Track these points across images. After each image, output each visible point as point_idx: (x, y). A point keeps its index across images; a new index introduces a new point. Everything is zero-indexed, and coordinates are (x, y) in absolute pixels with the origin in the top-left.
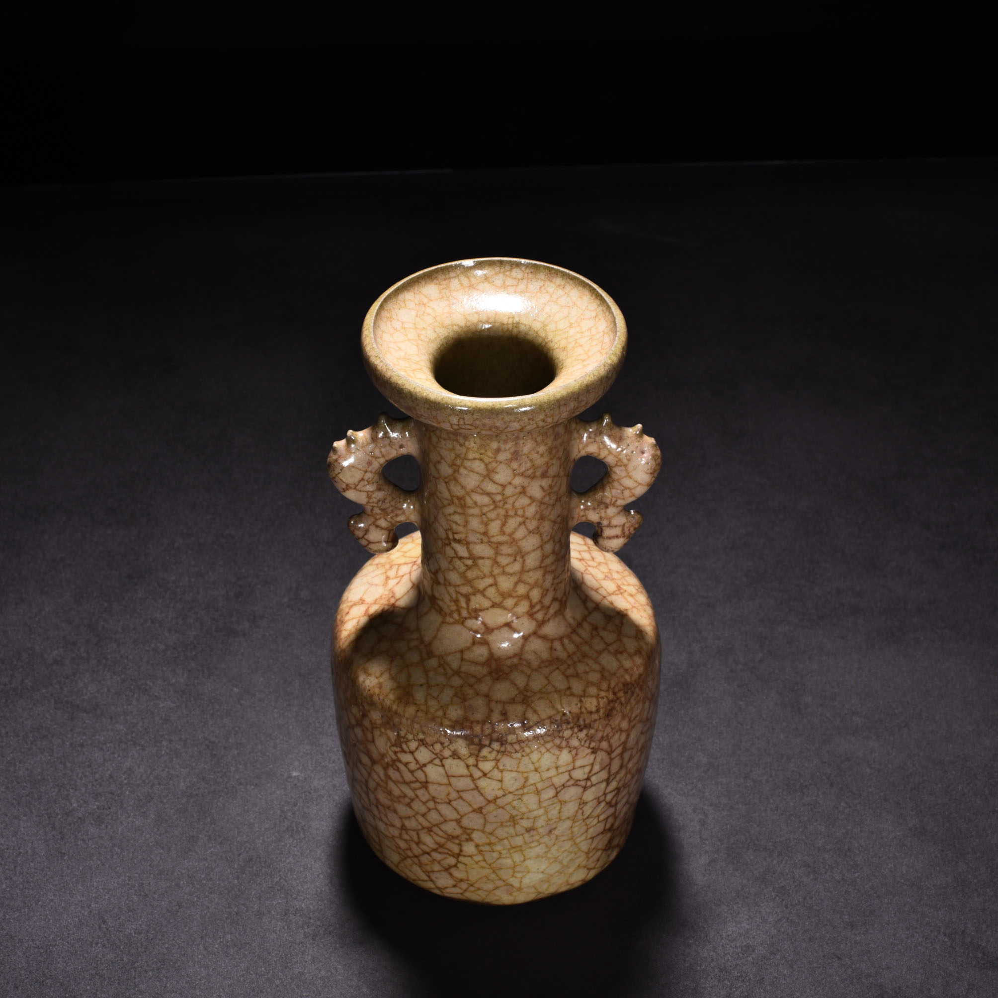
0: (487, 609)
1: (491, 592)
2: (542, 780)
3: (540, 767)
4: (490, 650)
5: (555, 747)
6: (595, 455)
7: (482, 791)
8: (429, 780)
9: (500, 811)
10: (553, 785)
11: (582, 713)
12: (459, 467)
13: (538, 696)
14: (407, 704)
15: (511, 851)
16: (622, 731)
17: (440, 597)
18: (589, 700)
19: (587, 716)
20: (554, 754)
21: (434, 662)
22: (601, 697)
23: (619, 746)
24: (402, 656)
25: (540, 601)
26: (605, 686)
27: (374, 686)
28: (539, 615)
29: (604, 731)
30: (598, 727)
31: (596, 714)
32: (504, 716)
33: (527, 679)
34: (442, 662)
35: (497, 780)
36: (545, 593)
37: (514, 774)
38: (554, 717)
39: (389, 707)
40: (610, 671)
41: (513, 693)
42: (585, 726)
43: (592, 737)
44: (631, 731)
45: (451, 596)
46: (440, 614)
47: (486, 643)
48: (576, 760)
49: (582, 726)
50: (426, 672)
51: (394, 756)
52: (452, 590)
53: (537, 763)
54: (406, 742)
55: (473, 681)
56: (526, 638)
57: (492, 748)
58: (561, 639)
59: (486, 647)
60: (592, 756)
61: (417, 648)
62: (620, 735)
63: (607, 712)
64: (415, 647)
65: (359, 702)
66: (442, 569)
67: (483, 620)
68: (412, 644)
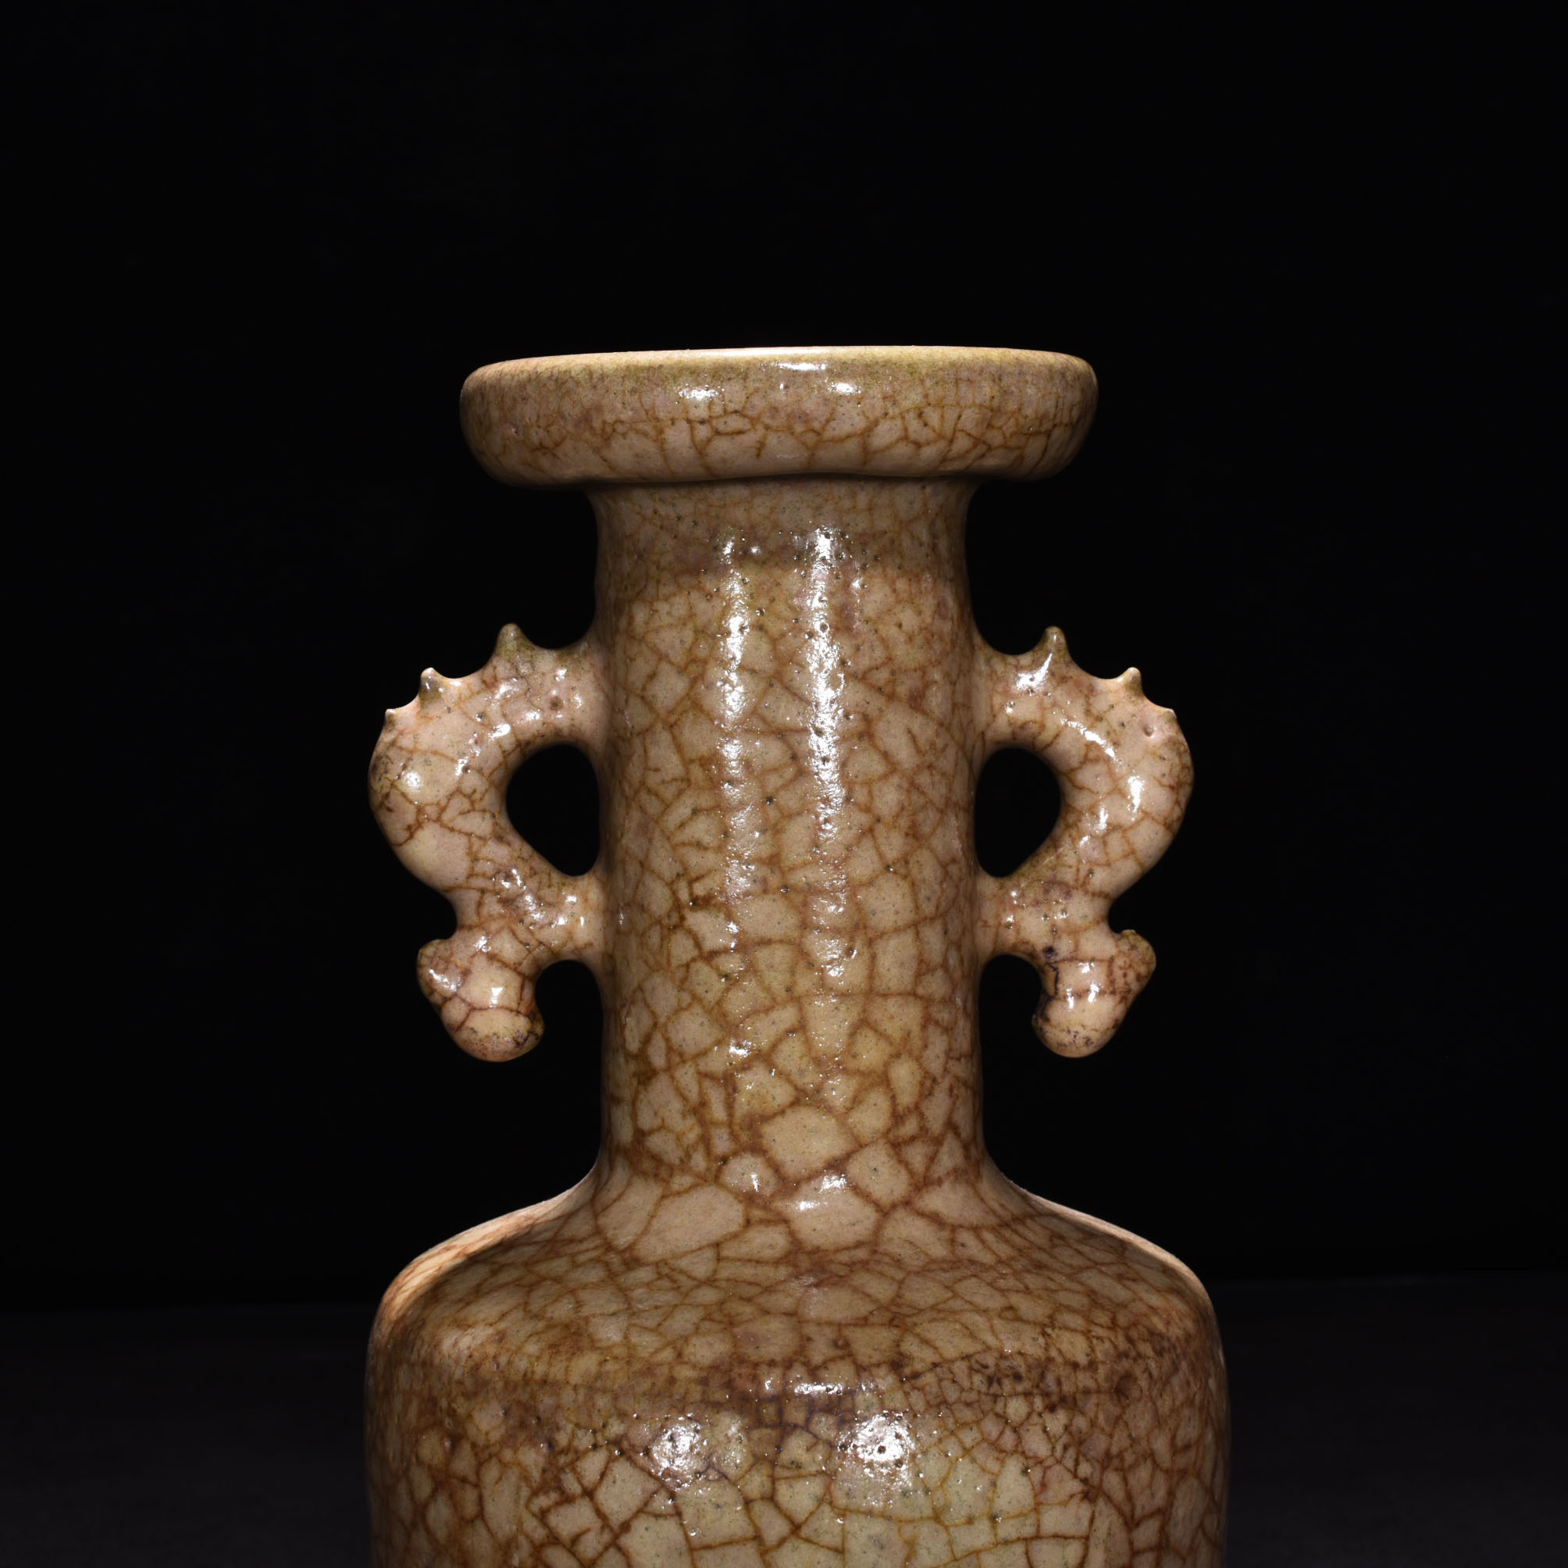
0: (782, 1112)
1: (791, 1054)
2: (956, 1560)
3: (947, 1507)
4: (792, 1234)
5: (985, 1445)
6: (1034, 728)
11: (1050, 1360)
12: (705, 662)
13: (929, 1315)
14: (577, 1351)
16: (1156, 1465)
17: (658, 1122)
18: (1066, 1336)
19: (1064, 1372)
20: (984, 1470)
21: (644, 1274)
22: (1098, 1338)
23: (1152, 1515)
24: (557, 1280)
25: (917, 1106)
26: (1103, 1318)
27: (482, 1344)
28: (917, 1155)
29: (1111, 1436)
30: (1097, 1417)
31: (1088, 1374)
32: (843, 1349)
33: (895, 1287)
34: (666, 1271)
35: (829, 1548)
36: (927, 1086)
37: (877, 1527)
38: (977, 1357)
39: (525, 1375)
40: (1110, 1299)
41: (863, 1308)
42: (1063, 1400)
43: (1081, 1443)
44: (1178, 1484)
45: (684, 1098)
46: (656, 1175)
47: (784, 1220)
48: (1043, 1509)
49: (1055, 1398)
50: (624, 1292)
51: (539, 1534)
52: (686, 1076)
53: (939, 1494)
54: (572, 1466)
55: (752, 1291)
56: (885, 1212)
57: (815, 1436)
58: (976, 1230)
59: (781, 1228)
60: (1085, 1511)
61: (597, 1260)
62: (1152, 1477)
63: (1116, 1379)
64: (591, 1260)
65: (441, 1410)
66: (662, 1020)
67: (772, 1153)
68: (582, 1258)
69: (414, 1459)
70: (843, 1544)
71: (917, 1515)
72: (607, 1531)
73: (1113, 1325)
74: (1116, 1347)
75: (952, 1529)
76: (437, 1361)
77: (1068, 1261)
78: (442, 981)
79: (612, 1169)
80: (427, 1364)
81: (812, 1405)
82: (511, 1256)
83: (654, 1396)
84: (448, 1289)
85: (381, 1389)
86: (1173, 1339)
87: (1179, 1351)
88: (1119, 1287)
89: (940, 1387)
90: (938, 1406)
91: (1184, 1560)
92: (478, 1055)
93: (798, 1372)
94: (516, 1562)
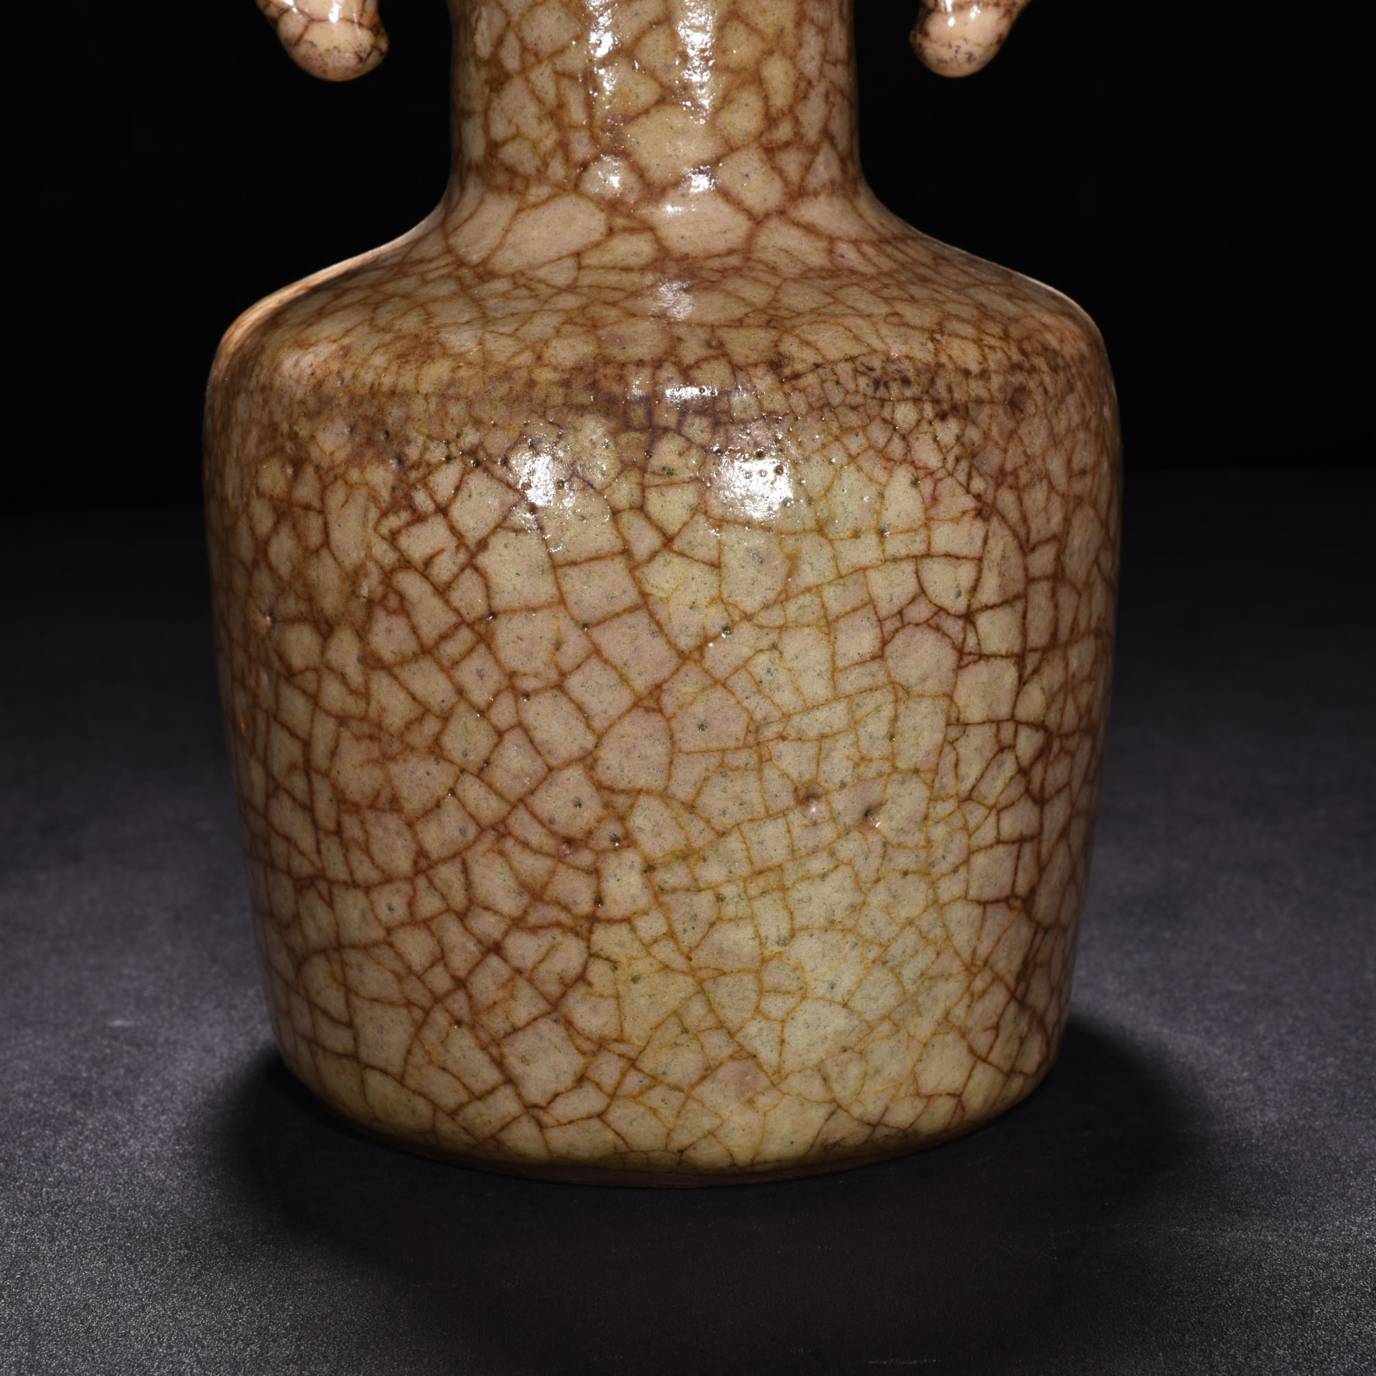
0: (647, 112)
1: (655, 48)
2: (841, 577)
3: (831, 519)
4: (658, 240)
5: (872, 452)
7: (662, 615)
8: (499, 602)
9: (717, 695)
10: (871, 602)
11: (940, 365)
13: (807, 318)
14: (428, 358)
15: (753, 890)
16: (1052, 488)
17: (512, 130)
18: (956, 343)
19: (956, 379)
20: (871, 480)
21: (500, 285)
22: (990, 347)
23: (1047, 541)
24: (405, 296)
25: (791, 109)
26: (995, 329)
27: (325, 361)
28: (791, 162)
29: (1005, 451)
30: (989, 429)
31: (981, 383)
32: (717, 349)
33: (771, 292)
34: (523, 280)
35: (704, 563)
36: (802, 89)
37: (758, 541)
38: (863, 359)
39: (371, 388)
40: (1001, 314)
41: (738, 311)
42: (954, 408)
43: (973, 455)
44: (1074, 511)
45: (540, 101)
46: (511, 189)
47: (648, 228)
48: (934, 525)
49: (946, 406)
50: (478, 303)
51: (389, 558)
52: (543, 78)
53: (822, 504)
54: (424, 482)
55: (617, 295)
56: (758, 221)
57: (688, 440)
58: (855, 243)
59: (647, 236)
60: (978, 529)
61: (448, 276)
62: (1048, 499)
63: (1010, 390)
64: (442, 276)
65: (282, 435)
66: (516, 18)
67: (634, 158)
68: (432, 275)
69: (254, 493)
70: (719, 558)
71: (799, 527)
72: (463, 550)
73: (1006, 336)
74: (1009, 358)
75: (837, 543)
76: (277, 384)
77: (954, 278)
79: (463, 189)
80: (266, 389)
81: (685, 409)
82: (356, 281)
83: (512, 401)
84: (288, 316)
85: (219, 425)
86: (1068, 359)
87: (1074, 370)
88: (1009, 304)
89: (823, 389)
90: (821, 408)
91: (1080, 595)
92: (317, 73)
93: (668, 371)
94: (364, 591)
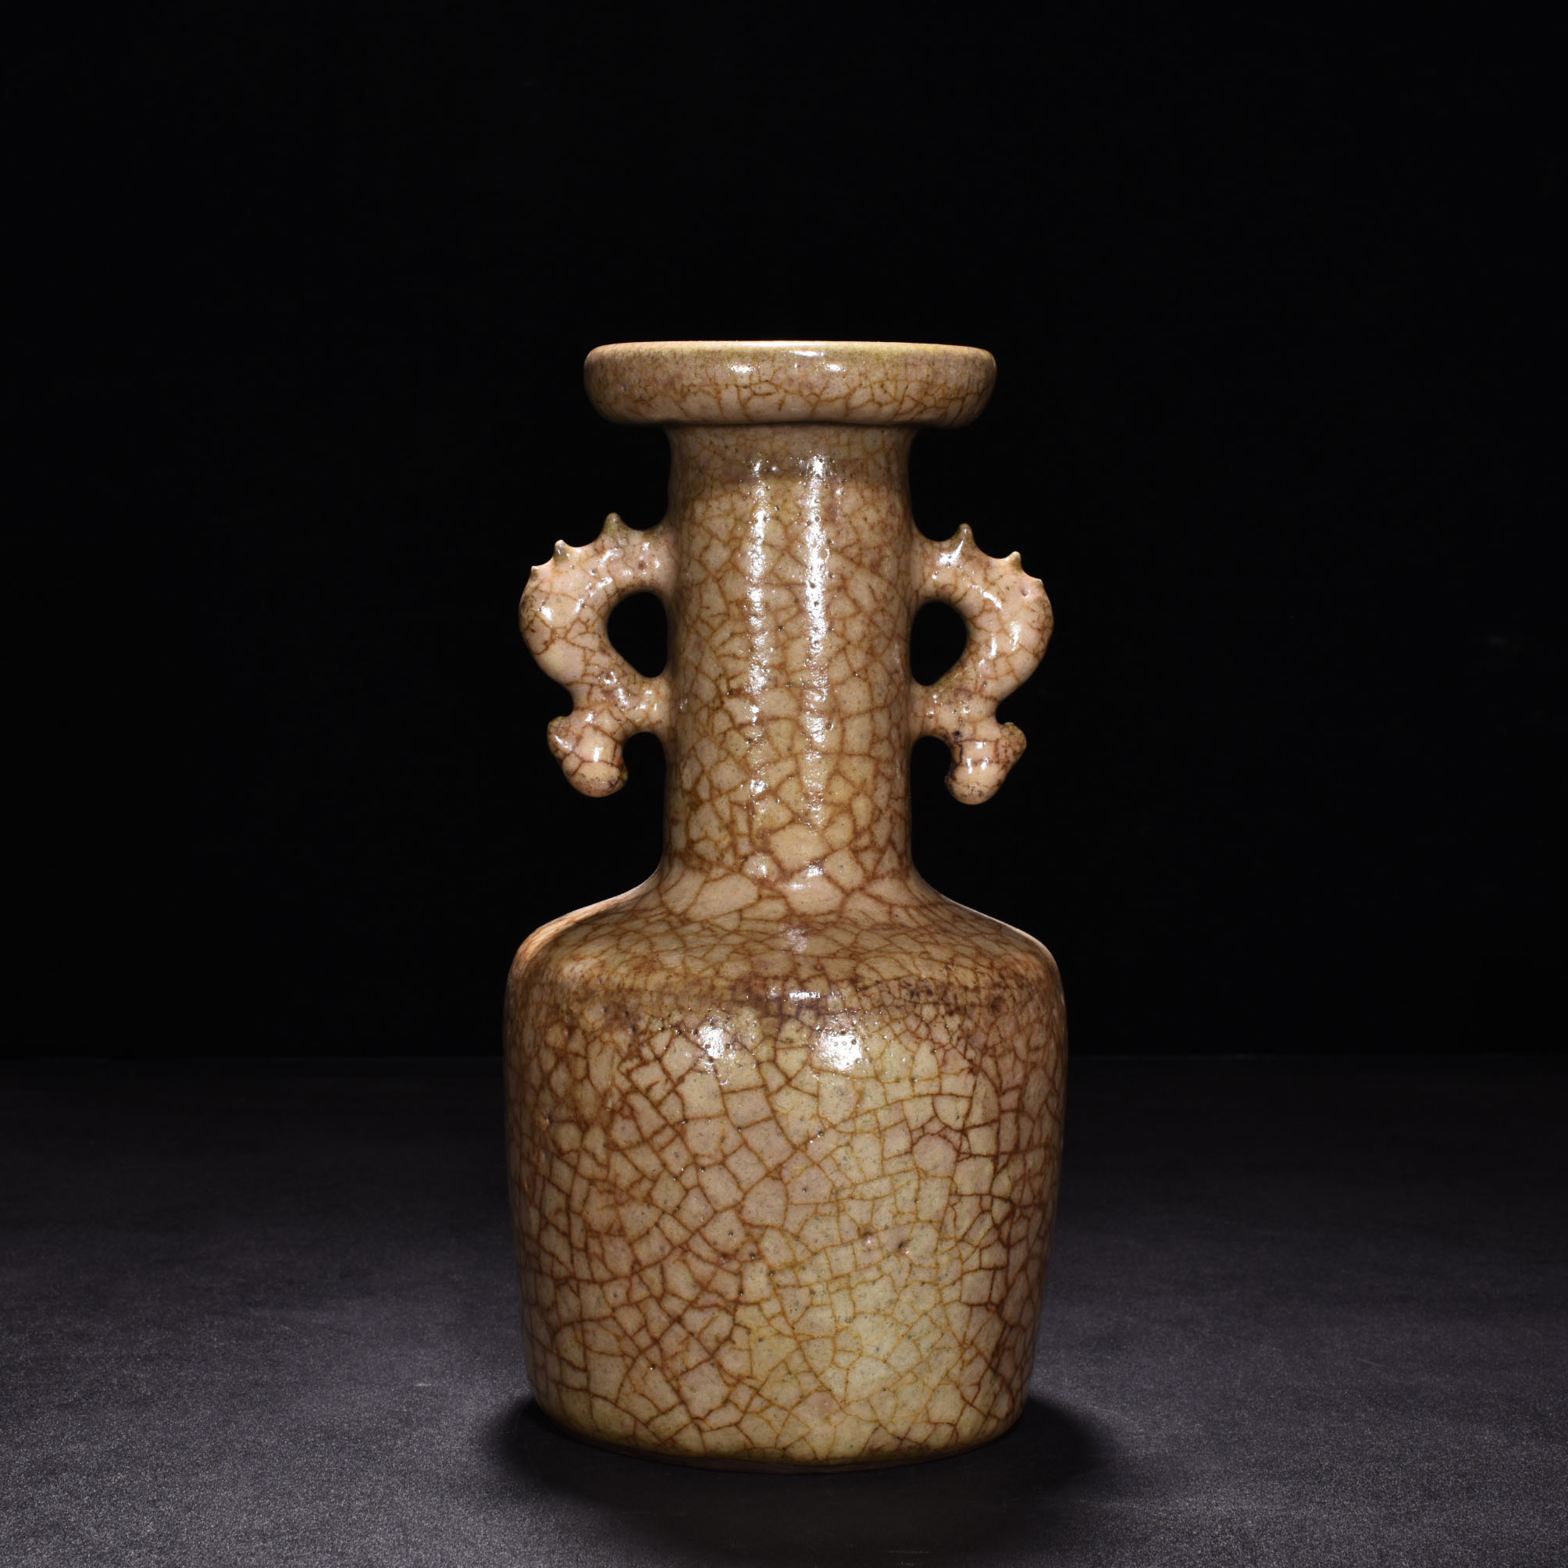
0: (783, 828)
1: (790, 790)
2: (888, 1105)
3: (883, 1071)
4: (788, 904)
5: (908, 1033)
6: (951, 589)
7: (784, 1124)
8: (690, 1113)
9: (814, 1172)
10: (905, 1120)
11: (950, 984)
12: (741, 539)
13: (873, 955)
14: (652, 970)
15: (832, 1288)
16: (1016, 1057)
17: (702, 834)
18: (961, 970)
19: (958, 991)
20: (907, 1049)
21: (694, 928)
22: (981, 973)
23: (1013, 1089)
24: (637, 932)
25: (869, 827)
26: (985, 962)
27: (590, 969)
28: (868, 859)
29: (988, 1034)
30: (979, 1022)
31: (974, 994)
32: (821, 971)
33: (853, 937)
34: (708, 925)
35: (809, 1094)
36: (876, 815)
37: (841, 1082)
38: (905, 979)
39: (619, 986)
40: (990, 952)
41: (833, 948)
42: (958, 1009)
43: (968, 1037)
44: (1031, 1071)
45: (720, 818)
46: (701, 869)
47: (782, 896)
48: (944, 1076)
49: (953, 1007)
50: (681, 938)
51: (625, 1085)
52: (722, 804)
53: (879, 1062)
54: (648, 1042)
55: (763, 937)
56: (847, 893)
57: (802, 1023)
58: (905, 908)
59: (781, 901)
60: (970, 1080)
61: (663, 920)
62: (1014, 1063)
63: (992, 998)
64: (659, 920)
65: (562, 1011)
66: (707, 768)
67: (775, 854)
68: (653, 919)
69: (543, 1044)
70: (818, 1092)
71: (864, 1075)
72: (669, 1082)
73: (991, 967)
74: (992, 979)
75: (886, 1085)
76: (560, 981)
77: (964, 930)
78: (563, 743)
79: (671, 866)
80: (553, 984)
81: (801, 1004)
82: (605, 920)
83: (701, 997)
84: (565, 939)
85: (520, 1004)
86: (1030, 980)
87: (1033, 987)
88: (996, 946)
89: (880, 995)
90: (879, 1007)
91: (1034, 1122)
92: (585, 792)
93: (792, 983)
94: (610, 1105)
